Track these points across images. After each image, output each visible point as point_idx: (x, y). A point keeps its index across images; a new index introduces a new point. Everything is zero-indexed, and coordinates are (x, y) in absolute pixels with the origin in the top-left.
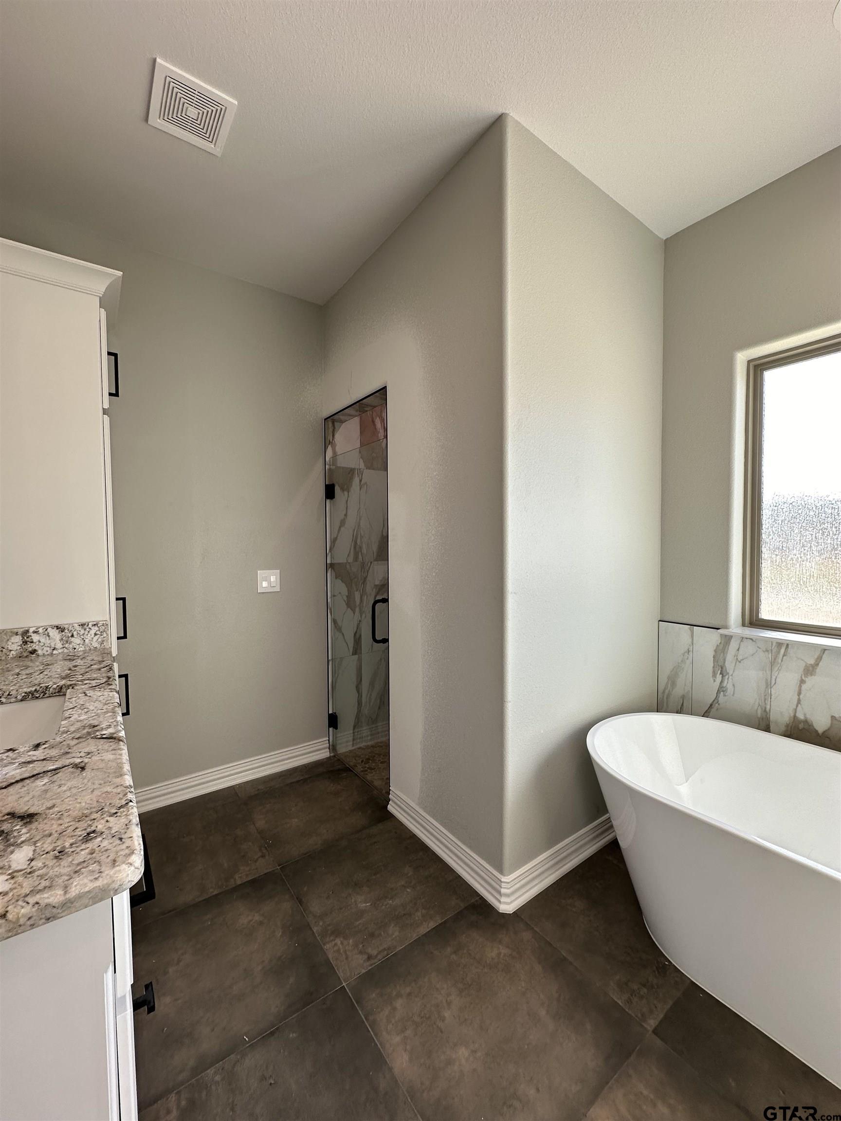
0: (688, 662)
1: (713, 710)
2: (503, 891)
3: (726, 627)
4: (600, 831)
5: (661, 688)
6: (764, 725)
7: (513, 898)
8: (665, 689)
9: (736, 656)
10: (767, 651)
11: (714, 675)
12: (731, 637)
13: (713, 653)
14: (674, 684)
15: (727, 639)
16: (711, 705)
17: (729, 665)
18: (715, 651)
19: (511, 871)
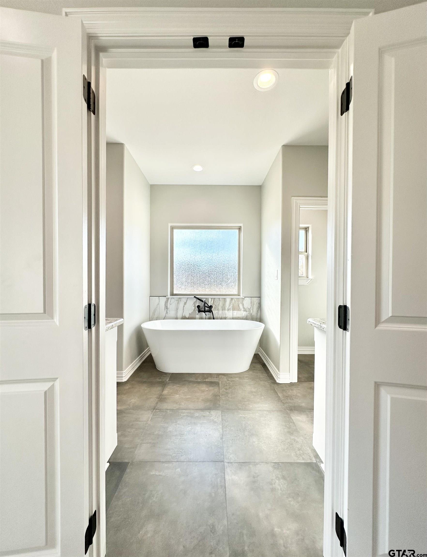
0: (158, 307)
1: (165, 318)
2: (123, 376)
3: (168, 296)
4: (140, 359)
5: (151, 317)
6: (177, 318)
7: (126, 377)
8: (152, 317)
9: (170, 303)
10: (177, 300)
11: (165, 309)
12: (169, 298)
13: (164, 303)
14: (154, 315)
15: (168, 299)
16: (164, 318)
17: (168, 306)
18: (165, 303)
19: (125, 369)
